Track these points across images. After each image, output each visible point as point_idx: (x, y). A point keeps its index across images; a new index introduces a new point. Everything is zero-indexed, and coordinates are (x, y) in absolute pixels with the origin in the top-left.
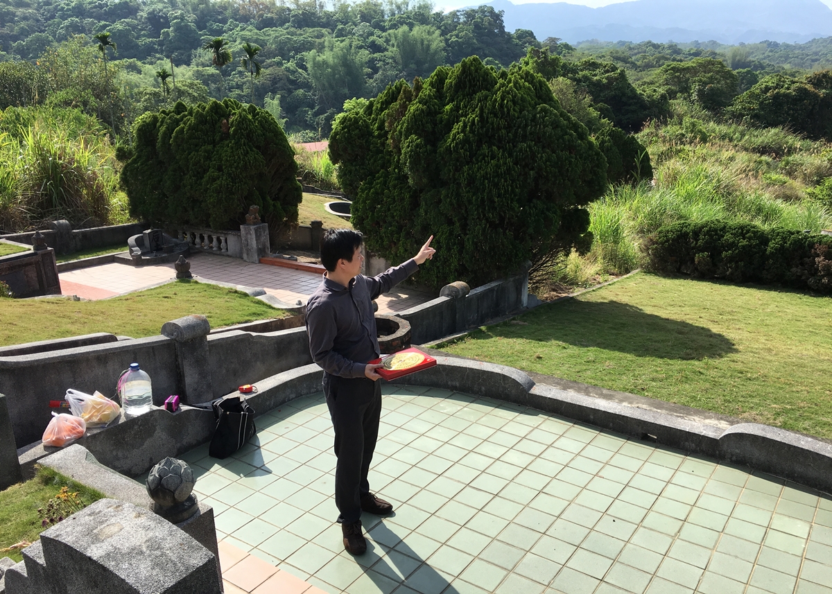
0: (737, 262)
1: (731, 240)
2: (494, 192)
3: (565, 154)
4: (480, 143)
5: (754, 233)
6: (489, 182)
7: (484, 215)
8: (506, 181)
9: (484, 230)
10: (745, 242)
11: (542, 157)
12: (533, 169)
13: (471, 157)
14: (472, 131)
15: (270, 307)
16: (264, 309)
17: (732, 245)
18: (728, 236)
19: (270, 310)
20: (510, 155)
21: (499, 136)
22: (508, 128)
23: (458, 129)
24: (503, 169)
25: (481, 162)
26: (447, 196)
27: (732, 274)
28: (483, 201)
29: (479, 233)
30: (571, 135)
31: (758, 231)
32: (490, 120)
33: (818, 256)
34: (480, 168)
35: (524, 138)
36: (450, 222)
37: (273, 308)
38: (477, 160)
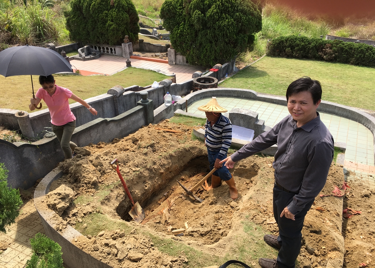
0: (300, 51)
1: (299, 43)
2: (228, 31)
3: (250, 17)
4: (222, 13)
5: (306, 40)
6: (226, 28)
7: (224, 40)
8: (231, 27)
9: (224, 45)
10: (303, 44)
11: (244, 18)
12: (240, 22)
13: (219, 18)
14: (219, 9)
15: (165, 75)
16: (164, 76)
17: (298, 45)
18: (298, 42)
19: (165, 76)
20: (233, 18)
21: (228, 10)
22: (231, 7)
23: (214, 8)
24: (230, 23)
25: (223, 20)
26: (210, 33)
27: (298, 55)
28: (223, 34)
29: (222, 46)
30: (252, 9)
31: (307, 40)
32: (225, 4)
33: (327, 48)
34: (222, 23)
35: (237, 11)
36: (211, 42)
37: (166, 76)
38: (221, 19)
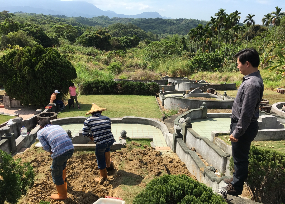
0: (103, 90)
1: (101, 84)
2: (54, 80)
3: (68, 69)
4: (47, 68)
5: (105, 82)
6: (52, 77)
7: (52, 86)
8: (56, 77)
9: (52, 89)
10: (103, 85)
11: (63, 70)
12: (61, 73)
13: (45, 71)
14: (44, 65)
17: (101, 86)
18: (100, 84)
20: (55, 70)
21: (51, 66)
22: (53, 64)
23: (40, 64)
24: (54, 74)
25: (48, 72)
26: (39, 82)
27: (102, 92)
28: (51, 82)
30: (68, 64)
31: (106, 82)
32: (48, 62)
33: (119, 86)
34: (48, 74)
35: (58, 66)
36: (41, 88)
38: (47, 72)
